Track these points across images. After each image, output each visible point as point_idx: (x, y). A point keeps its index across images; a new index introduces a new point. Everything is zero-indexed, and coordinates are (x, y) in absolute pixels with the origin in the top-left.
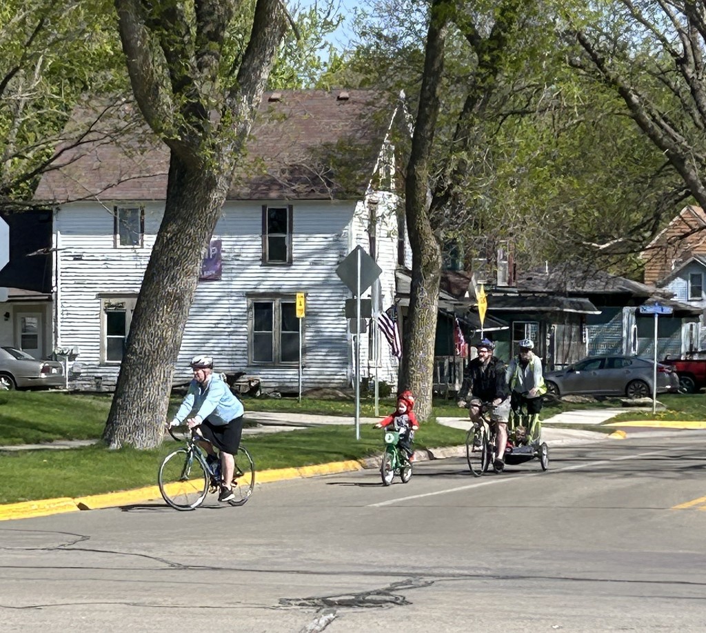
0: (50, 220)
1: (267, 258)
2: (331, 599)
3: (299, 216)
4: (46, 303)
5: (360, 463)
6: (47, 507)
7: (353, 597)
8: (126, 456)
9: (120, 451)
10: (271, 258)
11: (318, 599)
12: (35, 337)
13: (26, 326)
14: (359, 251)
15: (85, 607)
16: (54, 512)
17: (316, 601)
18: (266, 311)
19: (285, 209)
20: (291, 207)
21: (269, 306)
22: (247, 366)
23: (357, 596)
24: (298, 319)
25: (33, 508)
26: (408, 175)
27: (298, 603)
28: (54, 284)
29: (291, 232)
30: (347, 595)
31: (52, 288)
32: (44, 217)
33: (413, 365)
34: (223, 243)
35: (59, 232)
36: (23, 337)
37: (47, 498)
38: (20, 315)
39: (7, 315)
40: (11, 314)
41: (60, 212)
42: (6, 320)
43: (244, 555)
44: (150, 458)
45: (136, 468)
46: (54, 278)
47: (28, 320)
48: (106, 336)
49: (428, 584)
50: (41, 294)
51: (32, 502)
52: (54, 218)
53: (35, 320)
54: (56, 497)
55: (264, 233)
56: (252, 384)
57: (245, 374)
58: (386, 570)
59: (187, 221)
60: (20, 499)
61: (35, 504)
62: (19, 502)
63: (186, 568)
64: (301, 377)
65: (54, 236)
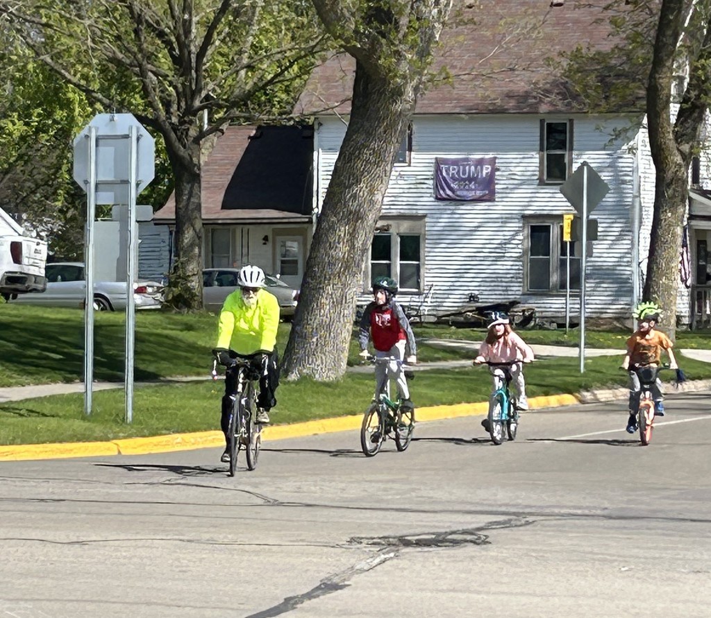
0: (312, 137)
1: (545, 177)
2: (409, 538)
3: (581, 131)
4: (305, 226)
5: (576, 397)
6: (193, 440)
7: (434, 536)
8: (302, 388)
9: (296, 383)
10: (549, 176)
11: (394, 538)
12: (295, 262)
13: (287, 251)
14: (585, 168)
15: (133, 543)
16: (201, 446)
17: (391, 540)
18: (544, 234)
19: (566, 124)
20: (571, 121)
21: (547, 229)
22: (523, 295)
23: (438, 534)
24: (566, 243)
25: (178, 440)
26: (649, 85)
27: (371, 542)
28: (314, 205)
29: (571, 149)
30: (428, 534)
31: (313, 209)
32: (306, 133)
33: (655, 293)
34: (497, 161)
35: (320, 150)
36: (283, 262)
37: (194, 430)
38: (279, 239)
39: (266, 239)
40: (270, 238)
41: (321, 128)
42: (265, 244)
43: (354, 492)
44: (329, 390)
45: (309, 401)
46: (315, 199)
47: (289, 244)
48: (370, 262)
49: (528, 523)
50: (300, 215)
51: (177, 435)
52: (316, 135)
53: (295, 245)
54: (206, 430)
55: (541, 149)
56: (527, 314)
57: (519, 303)
58: (494, 509)
59: (371, 134)
60: (164, 432)
61: (179, 437)
62: (161, 434)
63: (281, 504)
64: (569, 306)
65: (315, 154)
